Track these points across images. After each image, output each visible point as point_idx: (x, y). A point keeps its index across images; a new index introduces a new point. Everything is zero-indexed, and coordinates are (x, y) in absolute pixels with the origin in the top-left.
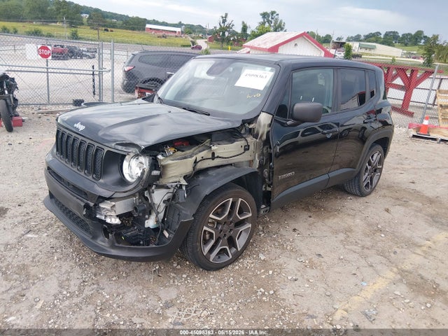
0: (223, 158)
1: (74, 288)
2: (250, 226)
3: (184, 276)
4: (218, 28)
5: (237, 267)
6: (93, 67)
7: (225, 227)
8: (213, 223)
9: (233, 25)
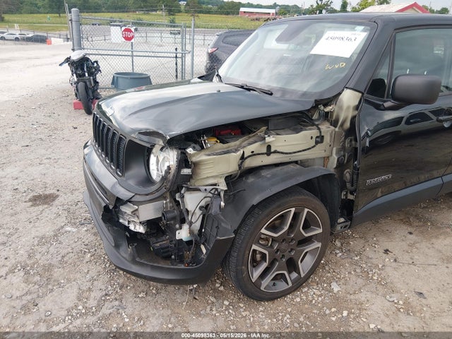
0: (282, 153)
1: (92, 303)
2: (319, 245)
3: (226, 303)
4: (315, 5)
5: (298, 300)
6: (176, 49)
7: (284, 246)
8: (267, 240)
9: (332, 2)
